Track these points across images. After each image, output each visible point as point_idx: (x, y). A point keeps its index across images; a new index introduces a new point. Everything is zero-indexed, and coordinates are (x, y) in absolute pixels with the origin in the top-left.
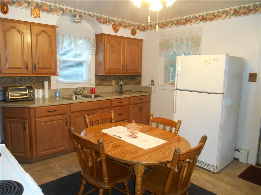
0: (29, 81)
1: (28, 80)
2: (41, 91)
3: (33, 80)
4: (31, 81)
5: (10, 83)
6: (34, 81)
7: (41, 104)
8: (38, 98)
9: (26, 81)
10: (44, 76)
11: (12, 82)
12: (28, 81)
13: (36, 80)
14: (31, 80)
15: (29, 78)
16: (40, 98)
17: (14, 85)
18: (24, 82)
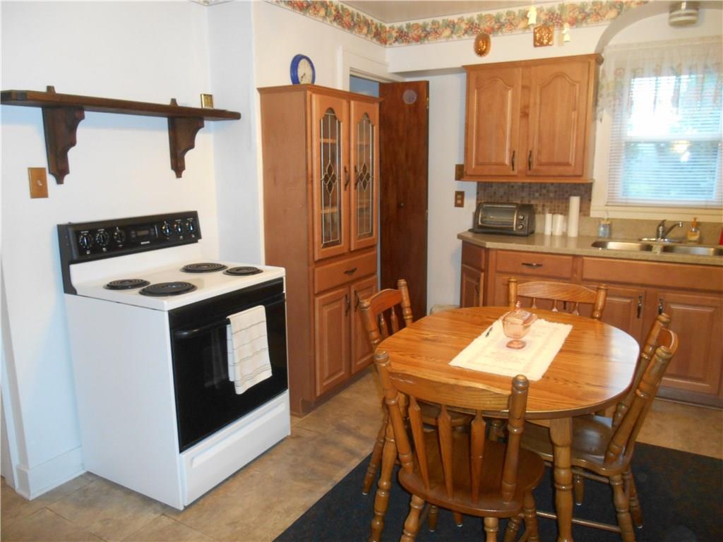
0: (540, 195)
1: (537, 191)
2: (560, 218)
3: (548, 192)
4: (544, 195)
5: (501, 197)
6: (552, 195)
7: (557, 247)
8: (552, 235)
9: (534, 195)
10: (575, 184)
11: (505, 193)
12: (537, 195)
13: (555, 192)
14: (544, 191)
15: (541, 188)
16: (555, 236)
17: (508, 200)
18: (529, 194)
